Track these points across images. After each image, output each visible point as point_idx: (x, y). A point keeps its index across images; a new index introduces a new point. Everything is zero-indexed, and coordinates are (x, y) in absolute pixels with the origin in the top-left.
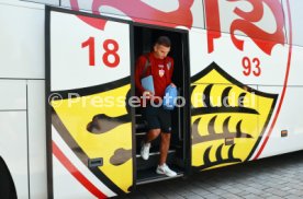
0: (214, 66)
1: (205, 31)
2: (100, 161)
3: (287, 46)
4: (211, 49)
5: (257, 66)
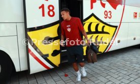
0: (93, 15)
2: (47, 55)
4: (92, 8)
5: (110, 14)
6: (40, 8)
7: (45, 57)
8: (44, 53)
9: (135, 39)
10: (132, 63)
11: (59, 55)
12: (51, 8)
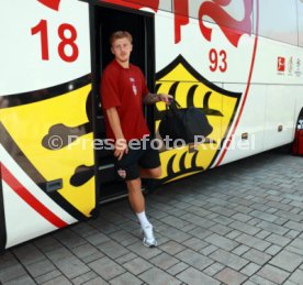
0: (180, 60)
1: (172, 16)
2: (59, 183)
3: (253, 36)
4: (178, 39)
5: (224, 60)
6: (34, 31)
7: (52, 189)
8: (49, 177)
9: (280, 129)
10: (282, 192)
11: (92, 183)
12: (68, 34)
